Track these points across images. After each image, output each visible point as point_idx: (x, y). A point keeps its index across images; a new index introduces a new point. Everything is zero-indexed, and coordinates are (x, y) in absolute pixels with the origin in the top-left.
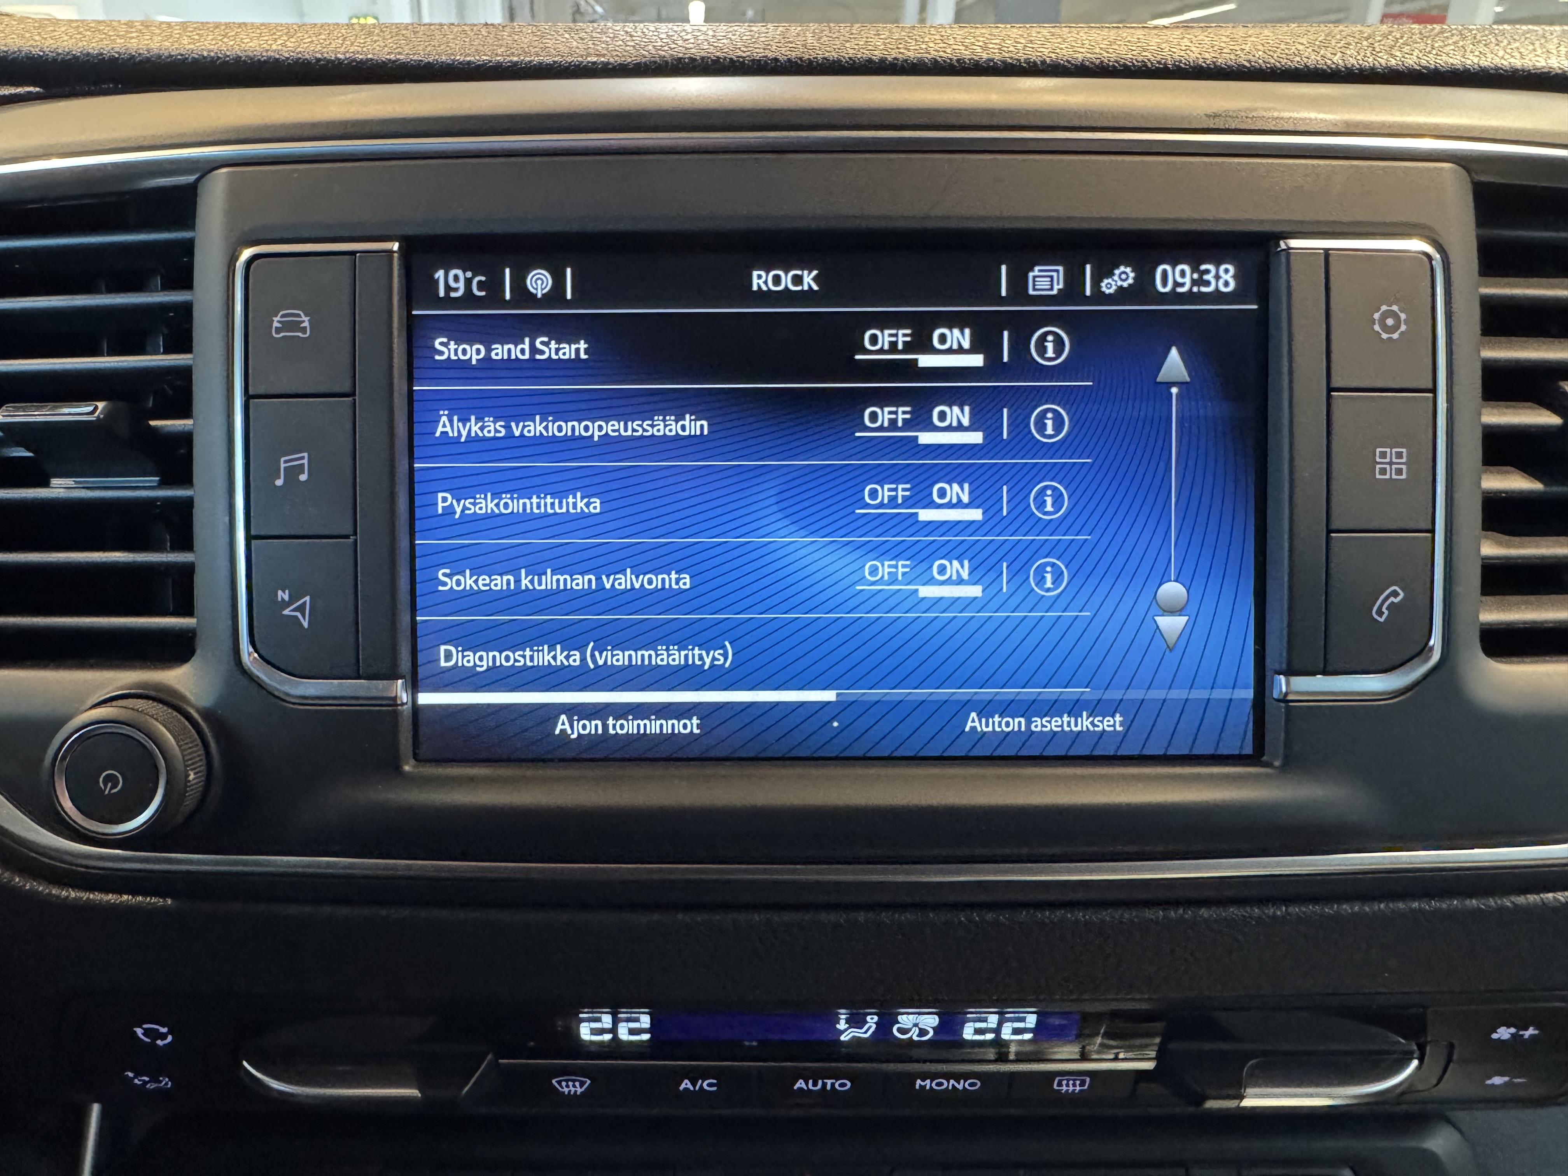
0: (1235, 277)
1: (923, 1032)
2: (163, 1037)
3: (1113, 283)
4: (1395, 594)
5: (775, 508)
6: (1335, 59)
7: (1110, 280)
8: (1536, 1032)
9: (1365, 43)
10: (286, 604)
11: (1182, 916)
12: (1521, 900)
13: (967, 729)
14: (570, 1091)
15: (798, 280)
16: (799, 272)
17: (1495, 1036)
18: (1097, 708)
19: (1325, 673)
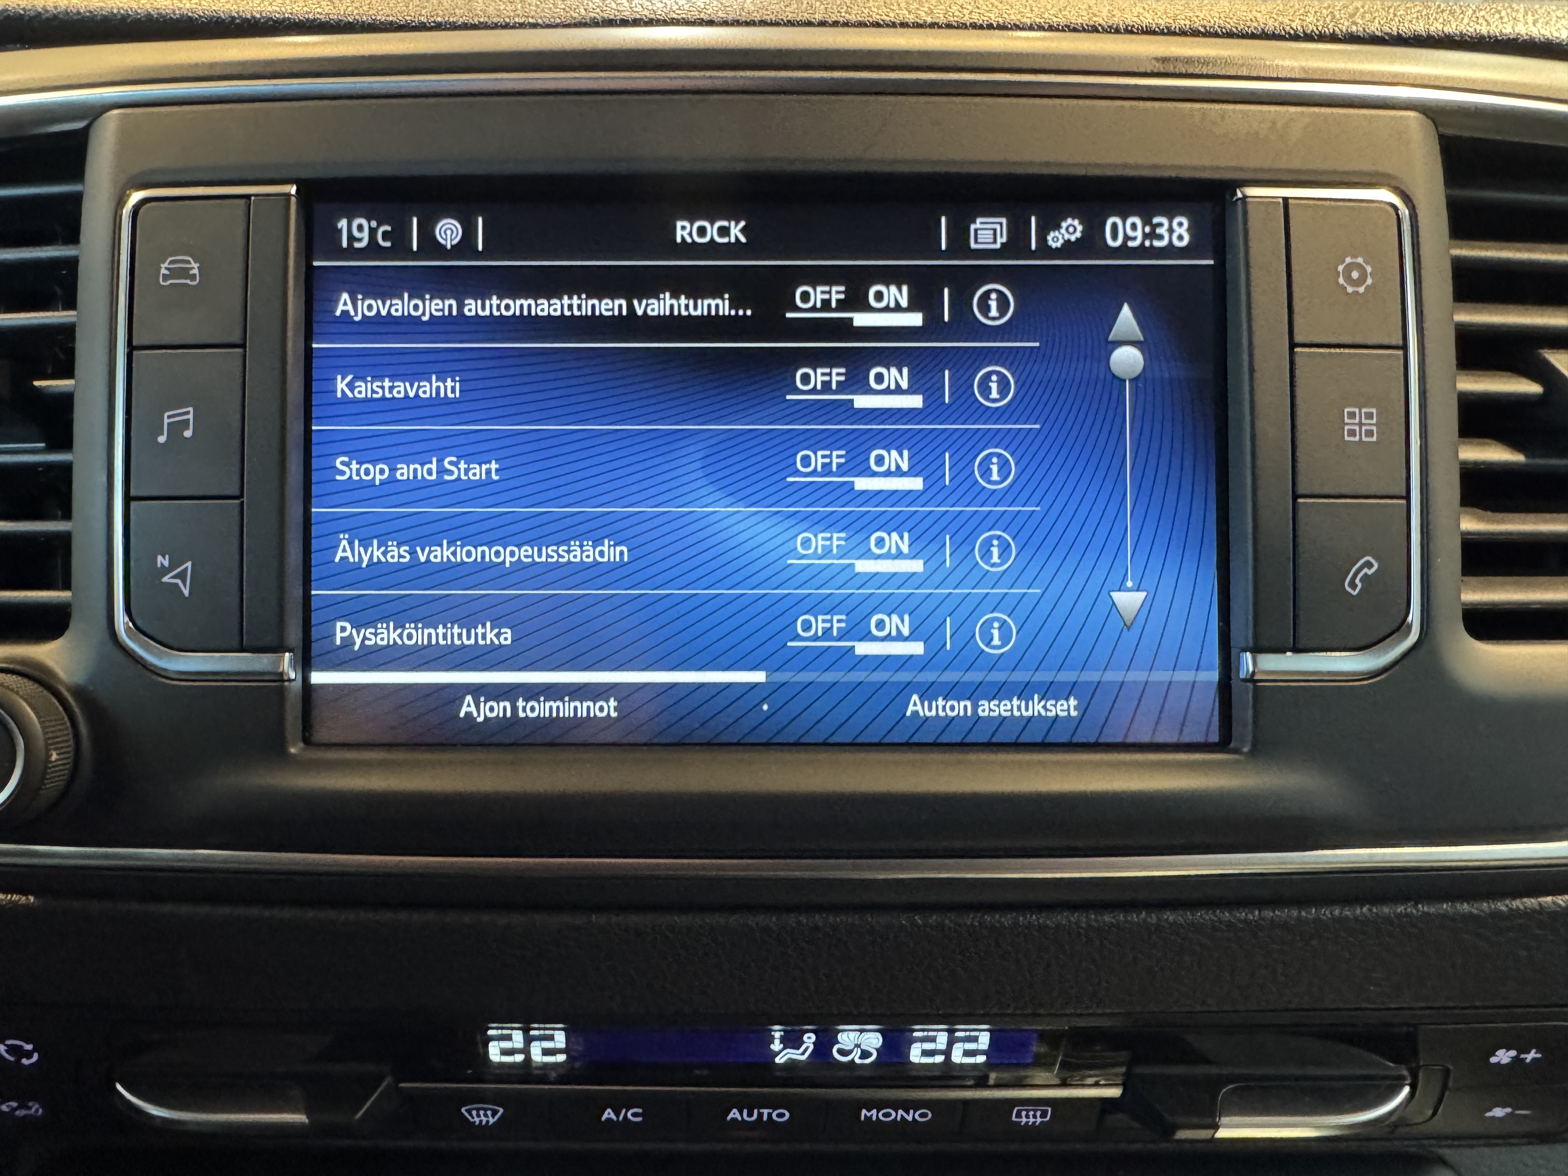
0: (1189, 230)
1: (865, 1054)
2: (29, 1055)
3: (1060, 237)
4: (1369, 565)
5: (700, 474)
6: (1294, 25)
7: (1057, 233)
8: (1539, 1056)
9: (1324, 11)
10: (165, 571)
11: (1144, 920)
12: (1517, 904)
13: (908, 713)
14: (481, 1121)
15: (724, 231)
16: (725, 223)
17: (1493, 1060)
18: (1049, 691)
19: (1297, 650)
